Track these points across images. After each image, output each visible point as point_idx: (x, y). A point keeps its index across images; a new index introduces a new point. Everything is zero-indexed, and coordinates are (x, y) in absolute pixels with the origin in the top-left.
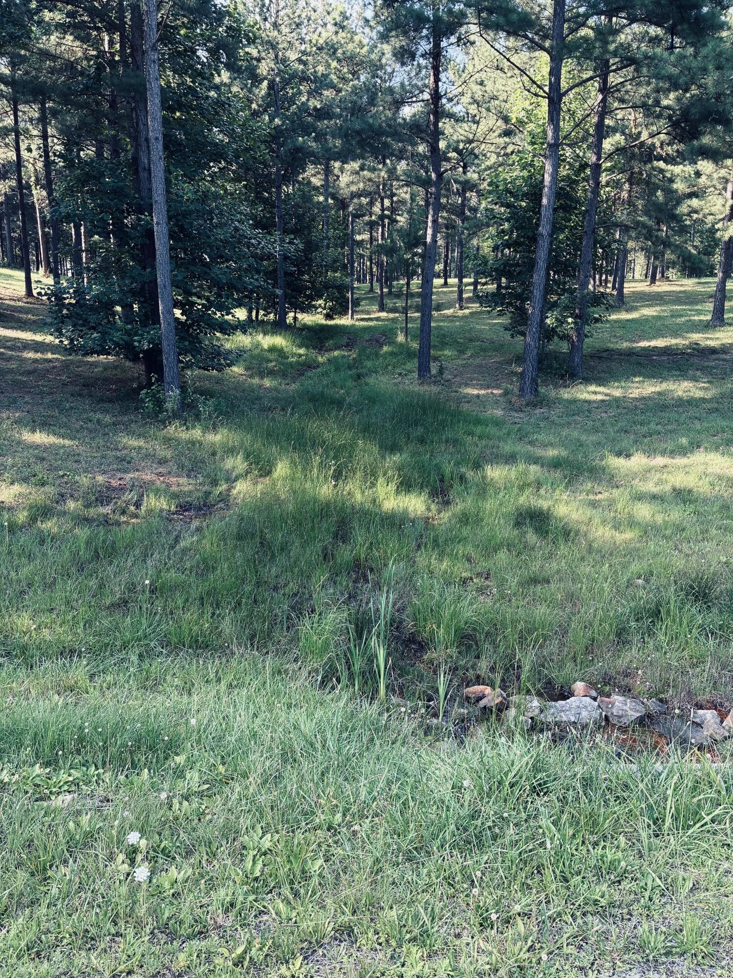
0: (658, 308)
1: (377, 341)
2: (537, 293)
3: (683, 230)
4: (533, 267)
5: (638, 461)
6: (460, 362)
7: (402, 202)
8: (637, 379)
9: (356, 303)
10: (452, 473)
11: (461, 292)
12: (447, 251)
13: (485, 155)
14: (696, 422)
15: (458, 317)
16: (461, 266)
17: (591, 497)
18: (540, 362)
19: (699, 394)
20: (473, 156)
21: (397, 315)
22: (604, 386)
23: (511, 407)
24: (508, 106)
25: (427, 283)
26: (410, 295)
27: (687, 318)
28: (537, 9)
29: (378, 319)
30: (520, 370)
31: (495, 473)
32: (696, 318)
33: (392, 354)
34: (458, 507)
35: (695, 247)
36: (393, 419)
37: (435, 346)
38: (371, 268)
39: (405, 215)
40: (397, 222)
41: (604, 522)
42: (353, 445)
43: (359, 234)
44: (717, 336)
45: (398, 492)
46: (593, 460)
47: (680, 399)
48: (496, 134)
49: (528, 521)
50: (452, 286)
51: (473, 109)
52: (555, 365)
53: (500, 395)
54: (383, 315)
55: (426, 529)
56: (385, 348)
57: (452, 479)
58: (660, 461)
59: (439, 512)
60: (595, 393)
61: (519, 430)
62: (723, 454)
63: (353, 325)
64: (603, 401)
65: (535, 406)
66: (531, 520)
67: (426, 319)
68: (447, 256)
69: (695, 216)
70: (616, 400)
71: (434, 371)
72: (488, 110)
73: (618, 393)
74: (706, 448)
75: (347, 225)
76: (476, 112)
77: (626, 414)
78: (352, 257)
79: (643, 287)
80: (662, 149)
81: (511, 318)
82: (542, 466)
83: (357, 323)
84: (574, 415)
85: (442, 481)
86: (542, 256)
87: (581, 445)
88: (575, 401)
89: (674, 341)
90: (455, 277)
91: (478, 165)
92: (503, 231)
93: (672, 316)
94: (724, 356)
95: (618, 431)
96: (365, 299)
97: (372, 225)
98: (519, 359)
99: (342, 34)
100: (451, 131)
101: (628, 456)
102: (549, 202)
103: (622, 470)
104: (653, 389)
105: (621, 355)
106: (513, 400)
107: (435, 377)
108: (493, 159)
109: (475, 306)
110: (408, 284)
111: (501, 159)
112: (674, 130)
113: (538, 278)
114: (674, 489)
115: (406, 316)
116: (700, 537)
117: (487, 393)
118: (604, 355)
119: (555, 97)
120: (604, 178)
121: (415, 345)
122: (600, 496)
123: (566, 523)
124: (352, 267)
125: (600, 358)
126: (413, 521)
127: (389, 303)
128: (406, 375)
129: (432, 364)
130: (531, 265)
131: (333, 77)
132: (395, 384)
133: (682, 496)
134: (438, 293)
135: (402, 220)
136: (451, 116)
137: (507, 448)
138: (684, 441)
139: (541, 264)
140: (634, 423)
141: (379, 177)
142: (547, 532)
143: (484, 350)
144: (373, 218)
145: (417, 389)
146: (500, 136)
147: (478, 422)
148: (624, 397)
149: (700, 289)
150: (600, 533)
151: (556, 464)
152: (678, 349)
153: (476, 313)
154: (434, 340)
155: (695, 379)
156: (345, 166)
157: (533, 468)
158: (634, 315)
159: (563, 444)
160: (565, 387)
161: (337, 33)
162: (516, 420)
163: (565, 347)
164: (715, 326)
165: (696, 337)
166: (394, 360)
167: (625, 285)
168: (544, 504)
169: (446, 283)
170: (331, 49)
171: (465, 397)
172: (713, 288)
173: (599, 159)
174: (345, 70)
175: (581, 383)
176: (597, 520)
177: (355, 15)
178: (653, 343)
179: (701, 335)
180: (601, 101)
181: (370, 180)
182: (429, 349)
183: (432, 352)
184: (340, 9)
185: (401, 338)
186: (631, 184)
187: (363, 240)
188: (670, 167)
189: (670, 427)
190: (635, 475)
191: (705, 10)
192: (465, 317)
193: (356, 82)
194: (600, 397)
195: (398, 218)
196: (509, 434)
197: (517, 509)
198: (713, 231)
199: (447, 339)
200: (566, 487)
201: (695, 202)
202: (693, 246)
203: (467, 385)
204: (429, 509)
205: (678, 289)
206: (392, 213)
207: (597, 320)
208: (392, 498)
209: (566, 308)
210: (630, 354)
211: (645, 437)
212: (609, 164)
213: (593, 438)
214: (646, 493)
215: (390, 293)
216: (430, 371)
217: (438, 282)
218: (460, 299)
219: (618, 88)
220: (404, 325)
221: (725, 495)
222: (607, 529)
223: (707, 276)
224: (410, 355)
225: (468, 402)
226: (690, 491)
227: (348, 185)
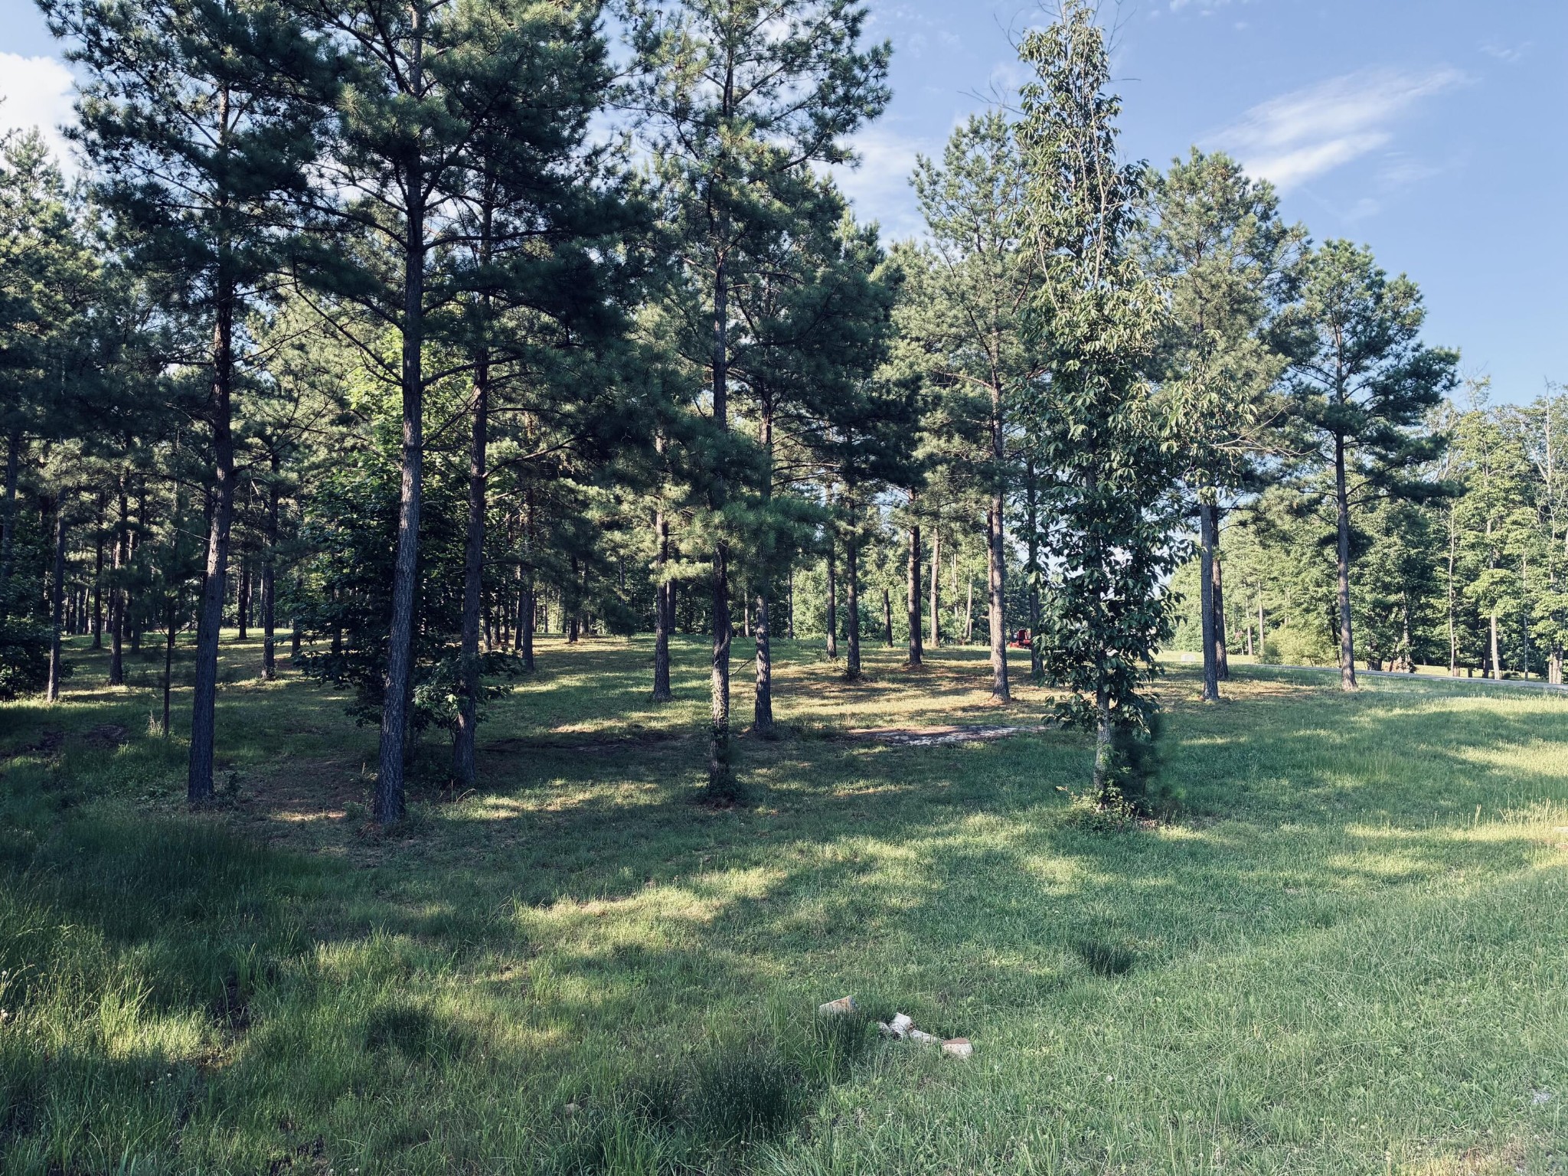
0: (583, 676)
1: (106, 737)
2: (398, 657)
3: (608, 569)
4: (391, 616)
5: (563, 911)
6: (269, 768)
7: (165, 504)
8: (558, 782)
9: (64, 670)
10: (253, 966)
11: (270, 650)
12: (246, 585)
13: (309, 447)
14: (643, 841)
15: (266, 691)
16: (271, 608)
17: (494, 978)
18: (407, 761)
19: (644, 800)
20: (289, 447)
21: (148, 690)
22: (510, 796)
23: (360, 839)
24: (344, 384)
25: (207, 637)
26: (173, 655)
27: (622, 690)
28: (383, 268)
29: (108, 697)
30: (374, 776)
31: (331, 957)
32: (634, 689)
33: (136, 758)
34: (263, 1030)
35: (627, 592)
36: (136, 878)
37: (221, 743)
38: (98, 608)
39: (168, 526)
40: (152, 535)
41: (515, 1015)
42: (50, 934)
43: (76, 550)
44: (663, 714)
45: (142, 1018)
46: (496, 916)
47: (620, 809)
48: (326, 419)
49: (389, 1034)
50: (254, 640)
51: (287, 382)
52: (432, 767)
53: (342, 821)
54: (121, 689)
55: (200, 1080)
56: (123, 749)
57: (252, 978)
58: (595, 907)
59: (227, 1043)
60: (497, 807)
61: (375, 877)
62: (679, 887)
63: (56, 710)
64: (508, 819)
65: (401, 835)
66: (396, 1032)
67: (205, 695)
68: (245, 592)
69: (622, 552)
70: (529, 816)
71: (219, 787)
72: (313, 385)
73: (530, 806)
74: (657, 881)
75: (52, 536)
76: (291, 386)
77: (544, 837)
78: (60, 589)
79: (560, 645)
80: (570, 463)
81: (358, 693)
82: (414, 936)
83: (65, 705)
84: (463, 846)
85: (233, 984)
86: (403, 600)
87: (477, 894)
88: (465, 823)
89: (607, 724)
90: (260, 626)
91: (298, 461)
92: (340, 560)
93: (602, 687)
94: (674, 743)
95: (532, 866)
96: (82, 661)
97: (101, 539)
98: (373, 759)
99: (55, 246)
100: (251, 408)
101: (549, 904)
102: (410, 526)
103: (540, 927)
104: (581, 797)
105: (533, 746)
106: (363, 828)
107: (222, 796)
108: (323, 454)
109: (297, 674)
110: (171, 638)
111: (334, 455)
112: (580, 444)
113: (397, 634)
114: (617, 949)
115: (167, 692)
116: (655, 1019)
117: (319, 819)
118: (507, 747)
119: (413, 387)
120: (490, 497)
121: (185, 742)
122: (507, 975)
123: (454, 1029)
124: (59, 607)
125: (502, 752)
126: (174, 1069)
127: (134, 671)
128: (164, 795)
129: (215, 773)
130: (386, 614)
131: (35, 304)
132: (142, 813)
133: (629, 957)
134: (227, 653)
135: (162, 531)
136: (251, 384)
137: (354, 911)
138: (627, 872)
139: (403, 613)
140: (556, 850)
141: (119, 467)
142: (423, 1049)
143: (312, 746)
144: (105, 526)
145: (185, 819)
146: (332, 423)
147: (302, 869)
148: (540, 811)
149: (636, 648)
150: (509, 1036)
151: (437, 929)
152: (613, 735)
153: (297, 684)
154: (220, 733)
155: (637, 778)
156: (54, 446)
157: (399, 940)
158: (550, 686)
159: (445, 895)
160: (449, 801)
161: (46, 244)
162: (370, 861)
163: (446, 738)
164: (660, 701)
165: (636, 715)
166: (141, 770)
167: (535, 642)
168: (417, 1001)
169: (243, 637)
170: (34, 265)
171: (276, 828)
172: (651, 649)
173: (481, 470)
174: (59, 297)
175: (473, 793)
176: (505, 1015)
177: (81, 221)
178: (578, 727)
179: (642, 714)
180: (480, 397)
181: (100, 471)
182: (211, 748)
183: (216, 752)
184: (54, 208)
185: (155, 729)
186: (531, 505)
187: (82, 561)
188: (582, 488)
189: (606, 853)
190: (559, 933)
191: (608, 302)
192: (277, 692)
193: (78, 317)
194: (503, 814)
195: (155, 529)
196: (357, 885)
197: (372, 1015)
198: (646, 571)
199: (242, 730)
200: (454, 968)
201: (617, 536)
202: (624, 591)
203: (282, 807)
204: (205, 1041)
205: (609, 648)
206: (141, 520)
207: (495, 695)
208: (130, 1031)
209: (444, 679)
210: (549, 744)
211: (572, 871)
212: (496, 479)
213: (496, 880)
214: (576, 960)
215: (135, 651)
216: (211, 787)
217: (227, 633)
218: (270, 662)
219: (502, 383)
220: (162, 707)
221: (686, 948)
222: (520, 1027)
223: (645, 631)
224: (173, 758)
225: (285, 836)
226: (639, 949)
227: (58, 476)
